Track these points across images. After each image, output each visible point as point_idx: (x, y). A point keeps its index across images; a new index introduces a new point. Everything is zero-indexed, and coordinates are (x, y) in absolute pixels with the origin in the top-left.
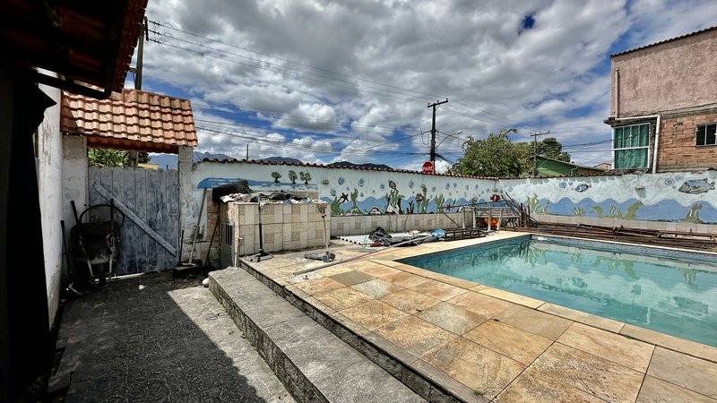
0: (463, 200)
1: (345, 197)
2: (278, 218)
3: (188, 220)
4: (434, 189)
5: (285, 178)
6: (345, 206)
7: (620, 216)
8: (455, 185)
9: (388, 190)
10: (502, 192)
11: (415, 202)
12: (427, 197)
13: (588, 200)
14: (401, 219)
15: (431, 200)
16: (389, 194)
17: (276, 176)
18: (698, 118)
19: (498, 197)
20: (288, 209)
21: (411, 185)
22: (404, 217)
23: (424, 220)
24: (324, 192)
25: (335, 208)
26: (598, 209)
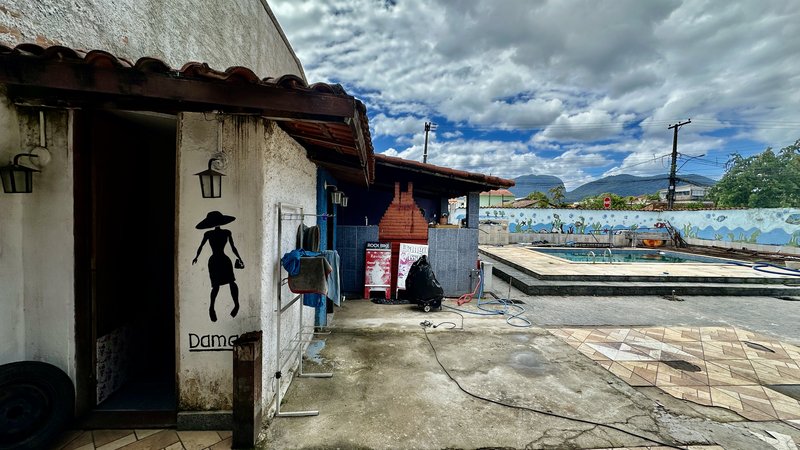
0: (621, 227)
1: (524, 223)
4: (592, 219)
5: (492, 214)
6: (523, 227)
7: (746, 241)
8: (613, 216)
9: (553, 219)
10: (667, 220)
11: (574, 227)
12: (585, 224)
13: (725, 228)
14: (562, 236)
15: (589, 225)
16: (554, 221)
17: (488, 213)
19: (663, 225)
20: (489, 227)
21: (571, 216)
22: (565, 235)
23: (582, 239)
24: (513, 221)
25: (518, 228)
26: (731, 235)
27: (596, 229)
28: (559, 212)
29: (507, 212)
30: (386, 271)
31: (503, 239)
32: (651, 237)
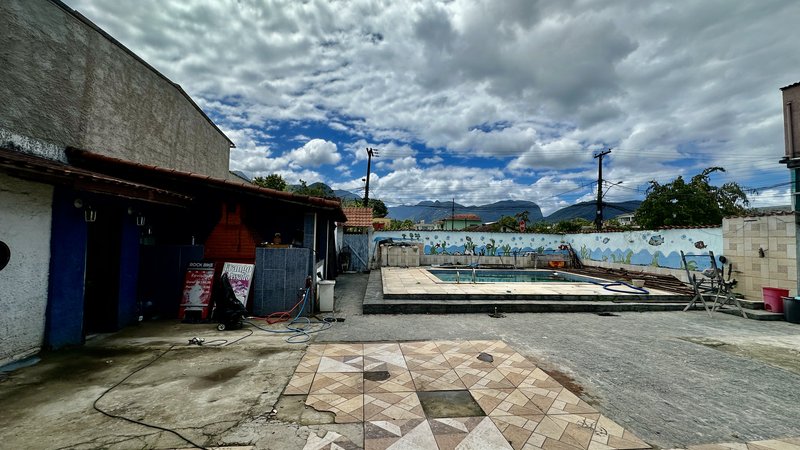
0: (529, 249)
1: (438, 245)
2: (396, 253)
3: (370, 253)
4: (502, 241)
5: (408, 237)
6: (437, 250)
7: (623, 262)
8: (521, 239)
9: (466, 242)
10: (571, 243)
11: (486, 249)
12: (496, 246)
13: (609, 250)
14: (474, 259)
15: (499, 248)
16: (466, 244)
17: (404, 235)
19: (566, 247)
20: (400, 249)
21: (483, 238)
22: (477, 257)
23: (493, 260)
24: (427, 243)
25: (433, 251)
26: (613, 256)
27: (506, 250)
28: (470, 234)
29: (423, 235)
30: (206, 290)
31: (414, 261)
32: (555, 259)
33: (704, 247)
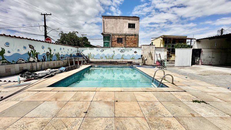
0: (67, 55)
4: (55, 50)
7: (110, 58)
8: (64, 49)
9: (29, 50)
10: (80, 52)
11: (46, 56)
12: (52, 54)
13: (103, 54)
14: (38, 64)
15: (54, 55)
16: (30, 52)
18: (117, 36)
26: (106, 57)
33: (136, 53)
